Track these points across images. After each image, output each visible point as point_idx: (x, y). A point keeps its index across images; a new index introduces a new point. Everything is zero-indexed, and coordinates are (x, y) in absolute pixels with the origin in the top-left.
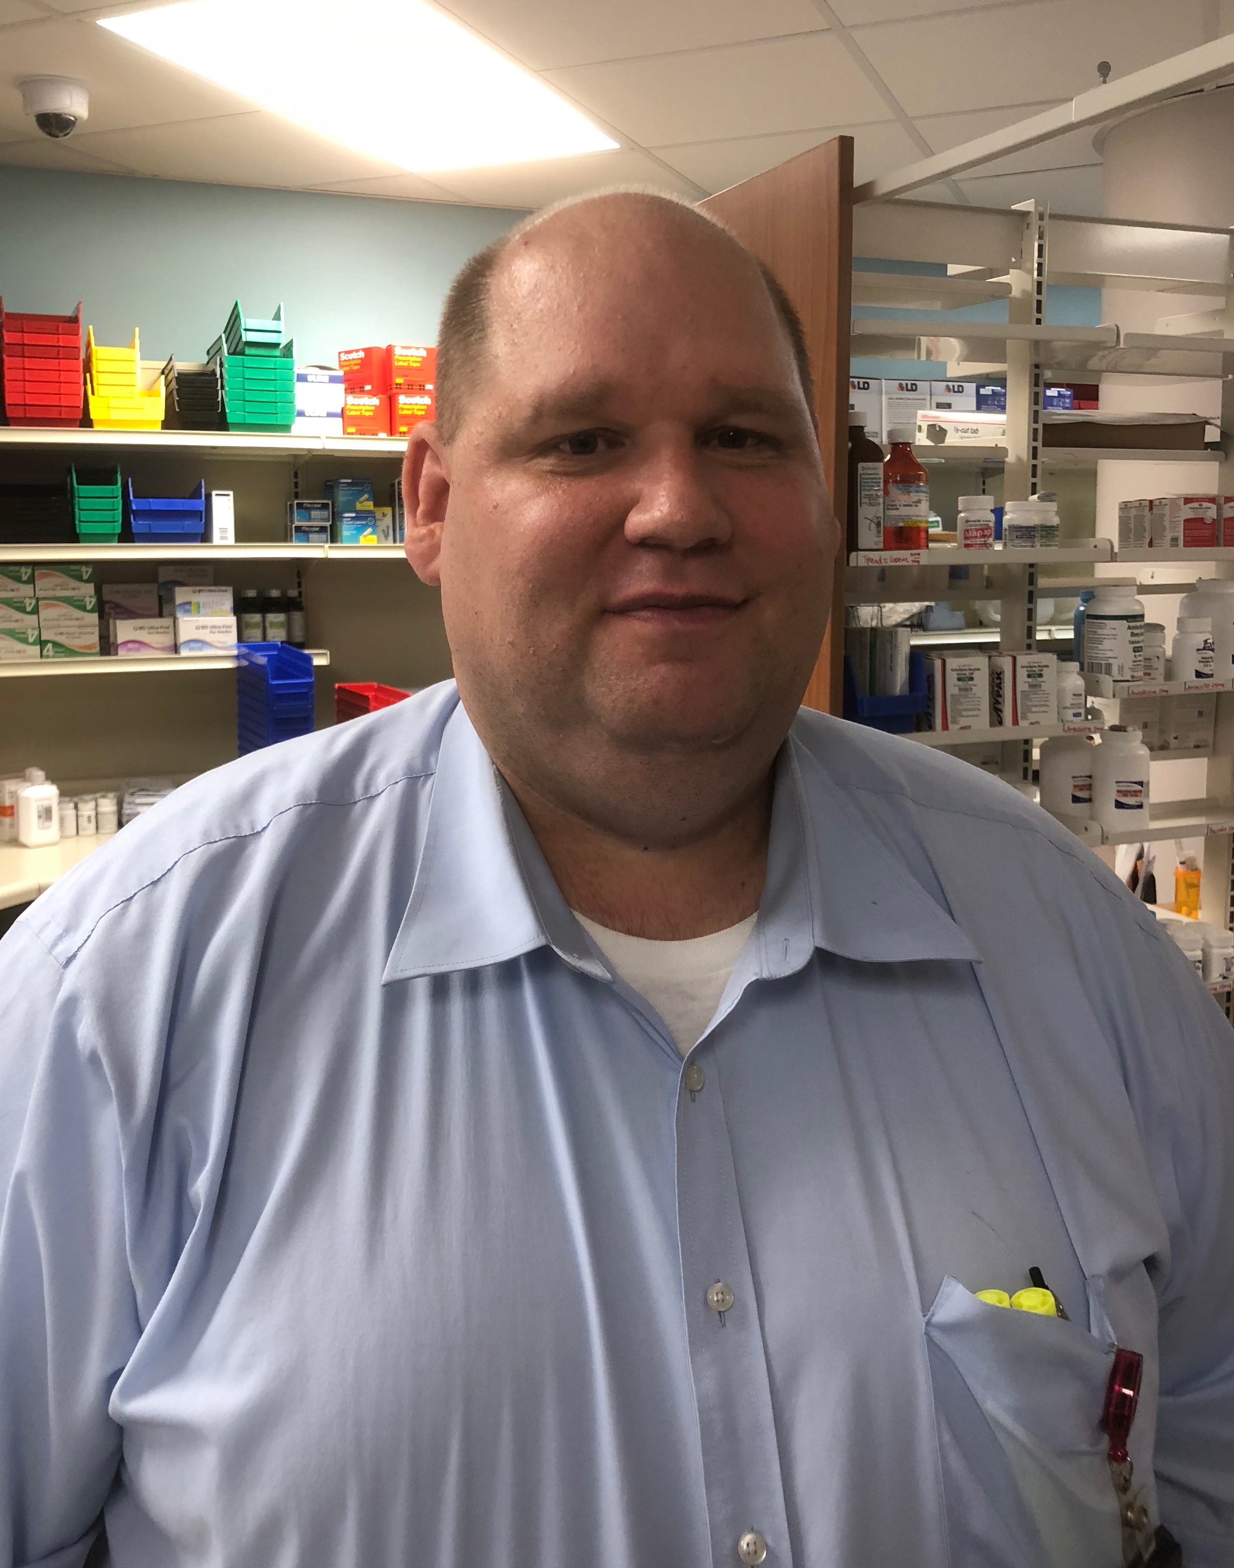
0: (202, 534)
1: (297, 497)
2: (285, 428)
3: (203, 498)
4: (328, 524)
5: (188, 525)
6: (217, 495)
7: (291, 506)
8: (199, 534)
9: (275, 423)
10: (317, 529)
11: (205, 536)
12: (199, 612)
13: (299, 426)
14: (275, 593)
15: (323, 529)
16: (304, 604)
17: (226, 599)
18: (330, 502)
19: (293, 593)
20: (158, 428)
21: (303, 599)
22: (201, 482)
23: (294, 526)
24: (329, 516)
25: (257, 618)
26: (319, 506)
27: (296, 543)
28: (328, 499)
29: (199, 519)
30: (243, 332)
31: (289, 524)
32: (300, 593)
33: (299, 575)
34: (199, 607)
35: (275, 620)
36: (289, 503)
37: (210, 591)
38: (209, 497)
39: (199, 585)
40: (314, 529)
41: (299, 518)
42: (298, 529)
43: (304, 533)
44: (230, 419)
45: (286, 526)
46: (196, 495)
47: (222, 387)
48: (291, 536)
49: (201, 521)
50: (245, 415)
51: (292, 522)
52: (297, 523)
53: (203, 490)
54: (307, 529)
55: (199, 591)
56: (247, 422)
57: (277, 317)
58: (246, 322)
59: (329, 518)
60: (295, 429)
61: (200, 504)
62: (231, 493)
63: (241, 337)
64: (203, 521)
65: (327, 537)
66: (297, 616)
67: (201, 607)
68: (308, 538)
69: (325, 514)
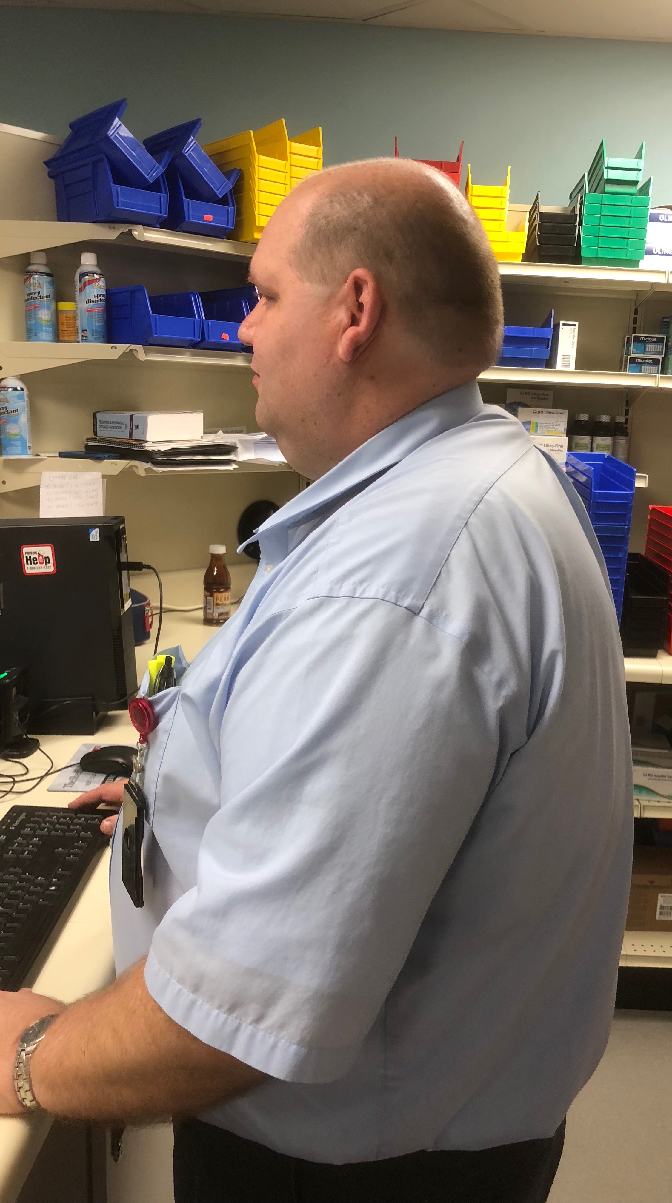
0: (547, 359)
1: (634, 332)
2: (632, 263)
3: (552, 327)
4: (660, 357)
5: (536, 351)
6: (564, 325)
7: (629, 340)
8: (544, 359)
9: (625, 258)
10: (650, 361)
11: (549, 363)
12: (536, 431)
13: (646, 262)
14: (605, 418)
15: (655, 362)
16: (628, 430)
17: (561, 421)
18: (665, 337)
19: (621, 419)
20: (519, 260)
21: (628, 426)
22: (552, 311)
23: (629, 357)
24: (662, 349)
25: (587, 439)
26: (655, 340)
27: (629, 372)
28: (663, 334)
29: (546, 347)
30: (605, 170)
31: (625, 355)
32: (627, 419)
33: (627, 403)
34: (537, 426)
35: (603, 443)
36: (627, 337)
37: (548, 412)
38: (557, 327)
39: (538, 407)
40: (647, 361)
41: (634, 350)
42: (633, 361)
43: (637, 364)
44: (583, 254)
45: (622, 356)
46: (547, 324)
47: (580, 224)
48: (626, 367)
49: (548, 348)
50: (598, 249)
51: (628, 354)
52: (632, 355)
53: (552, 319)
54: (641, 361)
55: (539, 412)
56: (600, 256)
57: (639, 156)
58: (610, 161)
59: (662, 352)
60: (642, 265)
61: (548, 333)
62: (577, 323)
63: (603, 175)
64: (549, 349)
65: (658, 368)
66: (622, 440)
67: (539, 426)
68: (641, 368)
69: (659, 347)
